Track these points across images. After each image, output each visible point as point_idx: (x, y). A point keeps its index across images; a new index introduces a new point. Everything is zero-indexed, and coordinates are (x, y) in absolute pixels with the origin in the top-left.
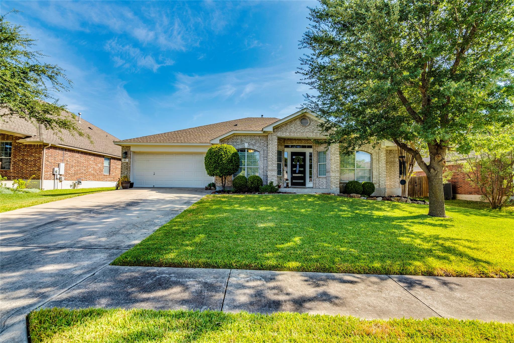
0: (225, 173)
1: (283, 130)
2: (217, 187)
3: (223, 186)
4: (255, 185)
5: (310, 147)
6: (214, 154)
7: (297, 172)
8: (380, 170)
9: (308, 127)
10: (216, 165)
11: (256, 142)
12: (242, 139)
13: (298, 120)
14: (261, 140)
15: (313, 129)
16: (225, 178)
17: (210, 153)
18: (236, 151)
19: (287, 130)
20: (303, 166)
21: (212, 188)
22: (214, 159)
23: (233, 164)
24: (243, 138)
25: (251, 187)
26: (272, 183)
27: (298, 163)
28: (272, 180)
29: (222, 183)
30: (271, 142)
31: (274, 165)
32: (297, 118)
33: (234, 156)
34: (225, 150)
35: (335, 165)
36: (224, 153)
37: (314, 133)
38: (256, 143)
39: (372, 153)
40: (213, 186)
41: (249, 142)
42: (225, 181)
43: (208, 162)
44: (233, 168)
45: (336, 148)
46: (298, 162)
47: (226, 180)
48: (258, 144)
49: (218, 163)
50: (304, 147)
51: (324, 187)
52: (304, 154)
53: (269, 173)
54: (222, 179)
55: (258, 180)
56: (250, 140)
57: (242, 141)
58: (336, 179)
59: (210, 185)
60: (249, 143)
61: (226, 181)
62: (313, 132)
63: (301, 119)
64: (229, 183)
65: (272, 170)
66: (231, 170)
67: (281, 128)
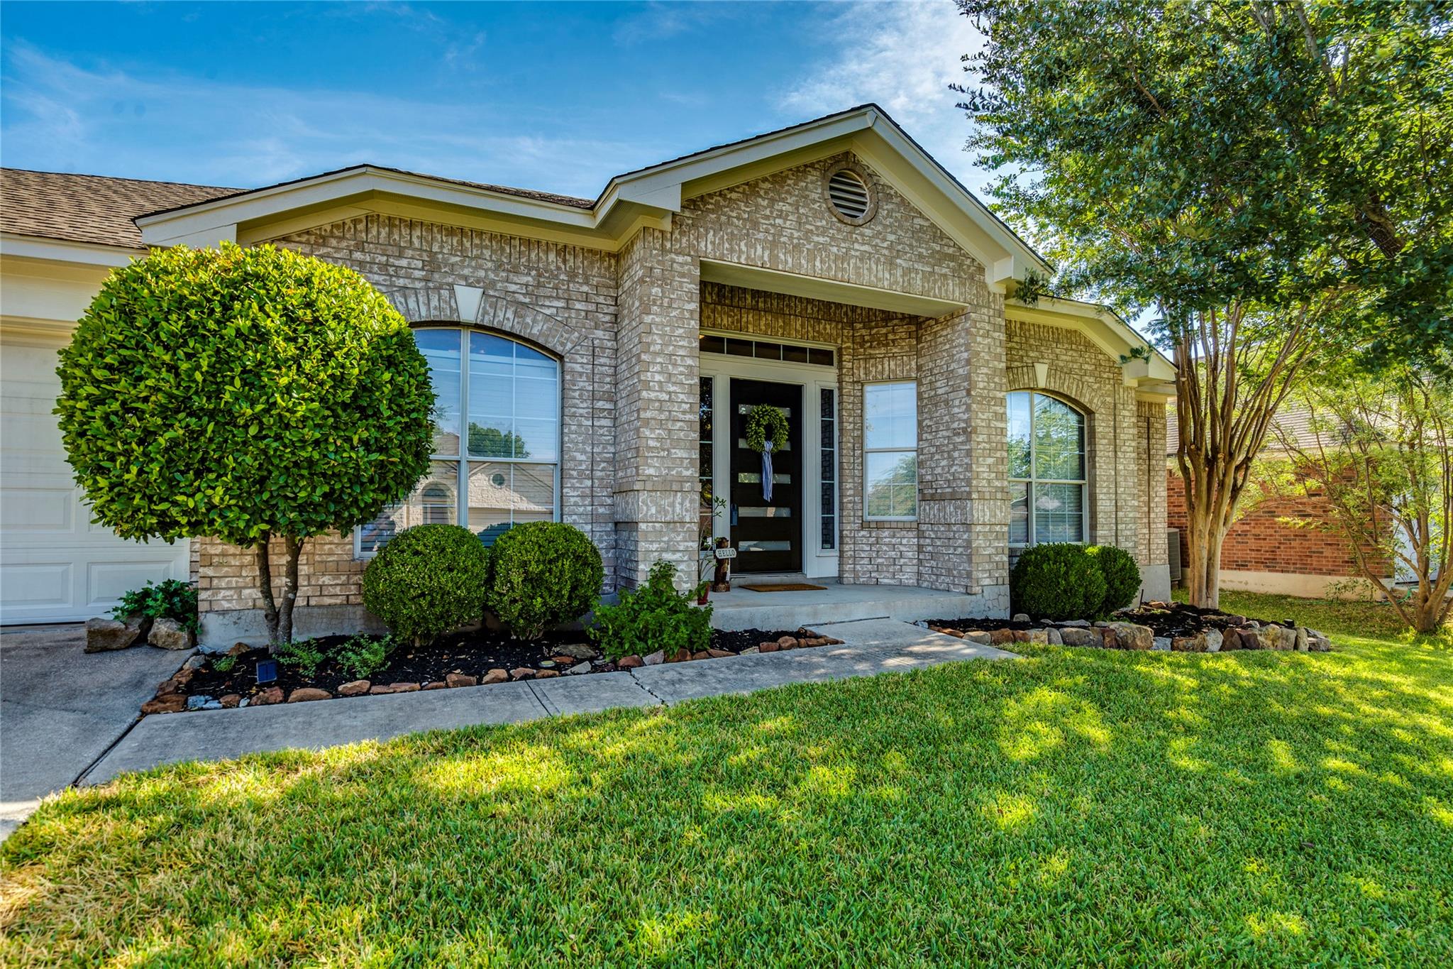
0: (301, 509)
1: (729, 223)
2: (211, 623)
3: (273, 617)
4: (559, 595)
5: (822, 358)
6: (176, 324)
7: (768, 495)
8: (1120, 490)
9: (868, 232)
10: (194, 435)
11: (539, 285)
12: (432, 254)
13: (813, 176)
14: (572, 276)
15: (890, 248)
16: (295, 551)
17: (127, 315)
18: (397, 320)
19: (755, 225)
20: (790, 462)
21: (163, 628)
22: (173, 369)
23: (382, 429)
24: (443, 246)
25: (526, 612)
26: (664, 573)
27: (768, 446)
28: (668, 556)
29: (267, 594)
30: (656, 290)
31: (680, 453)
32: (812, 165)
33: (390, 363)
34: (295, 295)
35: (990, 461)
36: (290, 318)
37: (899, 272)
38: (542, 292)
39: (1093, 408)
40: (169, 614)
41: (492, 284)
42: (293, 572)
43: (96, 401)
44: (382, 465)
45: (995, 369)
46: (768, 438)
47: (302, 559)
48: (552, 306)
49: (226, 418)
50: (794, 354)
51: (908, 577)
52: (791, 395)
53: (646, 508)
54: (263, 557)
55: (577, 558)
56: (499, 266)
57: (432, 265)
58: (997, 538)
59: (139, 604)
60: (487, 288)
61: (303, 569)
62: (891, 264)
63: (830, 175)
64: (326, 580)
65: (667, 486)
66: (356, 480)
67: (718, 207)
